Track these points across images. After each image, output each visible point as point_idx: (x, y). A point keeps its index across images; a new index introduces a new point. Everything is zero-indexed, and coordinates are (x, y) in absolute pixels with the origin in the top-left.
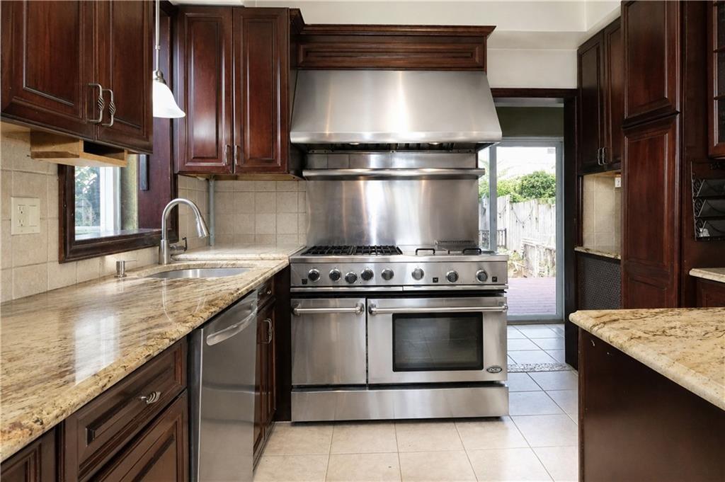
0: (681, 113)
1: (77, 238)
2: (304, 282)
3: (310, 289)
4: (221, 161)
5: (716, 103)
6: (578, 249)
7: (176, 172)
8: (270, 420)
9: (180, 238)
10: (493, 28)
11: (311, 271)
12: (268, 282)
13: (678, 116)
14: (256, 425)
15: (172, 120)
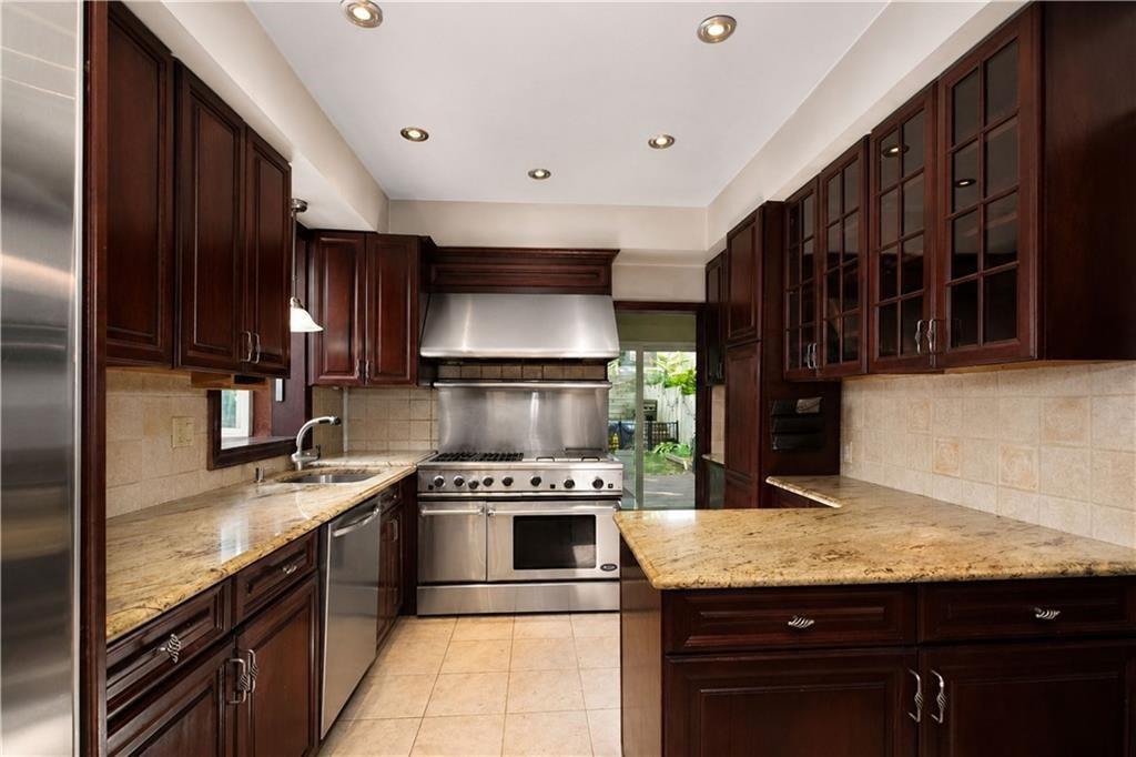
0: (762, 341)
1: (223, 448)
2: (431, 487)
3: (434, 494)
4: (353, 375)
5: (787, 333)
6: (704, 456)
7: (310, 384)
8: (396, 612)
9: (314, 446)
10: (618, 251)
11: (436, 478)
12: (394, 486)
13: (759, 344)
14: (379, 617)
15: (307, 334)
